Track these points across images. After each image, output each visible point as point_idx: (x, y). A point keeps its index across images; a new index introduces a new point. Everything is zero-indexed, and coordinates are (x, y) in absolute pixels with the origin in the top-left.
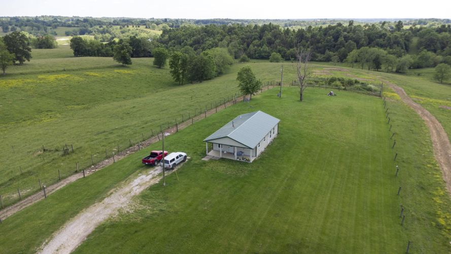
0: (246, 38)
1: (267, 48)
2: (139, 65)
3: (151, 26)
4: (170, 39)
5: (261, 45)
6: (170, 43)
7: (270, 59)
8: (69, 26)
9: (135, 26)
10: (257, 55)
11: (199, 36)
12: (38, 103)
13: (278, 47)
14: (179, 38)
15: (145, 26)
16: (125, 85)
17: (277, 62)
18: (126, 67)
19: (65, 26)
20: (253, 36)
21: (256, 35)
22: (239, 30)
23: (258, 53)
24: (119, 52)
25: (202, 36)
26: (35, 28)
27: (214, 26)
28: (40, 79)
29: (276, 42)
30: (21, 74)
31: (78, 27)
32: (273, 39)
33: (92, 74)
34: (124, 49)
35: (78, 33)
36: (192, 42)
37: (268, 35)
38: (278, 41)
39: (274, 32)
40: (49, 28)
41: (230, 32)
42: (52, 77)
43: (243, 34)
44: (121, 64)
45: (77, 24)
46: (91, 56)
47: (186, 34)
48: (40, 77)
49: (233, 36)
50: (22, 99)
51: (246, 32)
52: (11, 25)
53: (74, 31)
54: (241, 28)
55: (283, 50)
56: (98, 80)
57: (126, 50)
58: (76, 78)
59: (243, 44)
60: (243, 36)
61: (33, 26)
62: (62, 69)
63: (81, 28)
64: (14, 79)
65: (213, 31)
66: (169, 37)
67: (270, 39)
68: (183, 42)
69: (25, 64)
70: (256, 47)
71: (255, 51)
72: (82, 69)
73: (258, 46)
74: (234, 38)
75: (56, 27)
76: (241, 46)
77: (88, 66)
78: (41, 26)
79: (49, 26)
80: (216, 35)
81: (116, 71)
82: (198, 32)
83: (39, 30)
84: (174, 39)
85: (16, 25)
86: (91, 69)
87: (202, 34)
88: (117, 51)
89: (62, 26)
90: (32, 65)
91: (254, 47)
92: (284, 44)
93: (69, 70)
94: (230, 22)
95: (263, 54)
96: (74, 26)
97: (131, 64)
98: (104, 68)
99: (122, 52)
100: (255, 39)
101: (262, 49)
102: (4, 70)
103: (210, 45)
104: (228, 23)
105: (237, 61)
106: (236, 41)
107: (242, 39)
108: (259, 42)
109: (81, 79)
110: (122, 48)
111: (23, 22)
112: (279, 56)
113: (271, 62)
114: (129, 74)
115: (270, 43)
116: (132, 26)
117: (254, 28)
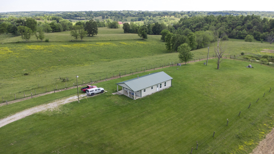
0: (232, 24)
1: (246, 31)
2: (153, 39)
3: (177, 16)
4: (183, 24)
5: (242, 30)
6: (183, 26)
7: (245, 39)
8: (134, 16)
9: (168, 16)
10: (237, 36)
11: (201, 23)
12: (88, 56)
13: (254, 31)
14: (188, 23)
15: (174, 16)
16: (137, 50)
17: (250, 42)
18: (144, 40)
19: (132, 16)
20: (238, 23)
21: (240, 22)
22: (228, 19)
23: (238, 35)
24: (141, 32)
25: (203, 22)
26: (117, 17)
27: (213, 16)
28: (96, 44)
29: (253, 28)
30: (90, 41)
31: (138, 16)
32: (252, 25)
33: (124, 43)
34: (144, 30)
35: (137, 20)
36: (195, 26)
37: (249, 23)
38: (255, 27)
39: (254, 21)
40: (124, 17)
41: (222, 20)
42: (102, 44)
43: (231, 22)
44: (142, 38)
45: (138, 15)
46: (132, 33)
47: (194, 21)
48: (97, 43)
49: (223, 23)
50: (82, 54)
51: (233, 20)
52: (106, 15)
53: (135, 19)
54: (230, 18)
55: (257, 34)
56: (124, 46)
57: (144, 31)
58: (114, 45)
59: (229, 28)
60: (230, 23)
61: (116, 16)
62: (110, 40)
63: (139, 17)
64: (85, 43)
65: (211, 19)
66: (183, 23)
67: (250, 25)
68: (190, 26)
69: (94, 36)
70: (237, 31)
71: (237, 33)
72: (120, 40)
73: (239, 30)
74: (224, 24)
75: (127, 17)
76: (228, 29)
77: (124, 38)
78: (120, 16)
79: (124, 16)
80: (212, 22)
81: (137, 42)
82: (201, 20)
83: (119, 18)
84: (185, 24)
85: (109, 16)
86: (124, 40)
87: (203, 21)
88: (140, 31)
89: (131, 16)
90: (98, 37)
91: (236, 30)
92: (260, 29)
93: (113, 41)
94: (233, 13)
95: (242, 36)
96: (136, 16)
97: (147, 38)
98: (132, 40)
99: (142, 31)
100: (239, 25)
101: (241, 32)
102: (82, 39)
103: (206, 28)
104: (231, 14)
105: (220, 39)
106: (224, 26)
107: (229, 25)
108: (241, 28)
109: (116, 45)
110: (143, 30)
111: (113, 14)
112: (252, 37)
113: (246, 41)
114: (143, 44)
115: (249, 28)
116: (167, 16)
117: (241, 18)
